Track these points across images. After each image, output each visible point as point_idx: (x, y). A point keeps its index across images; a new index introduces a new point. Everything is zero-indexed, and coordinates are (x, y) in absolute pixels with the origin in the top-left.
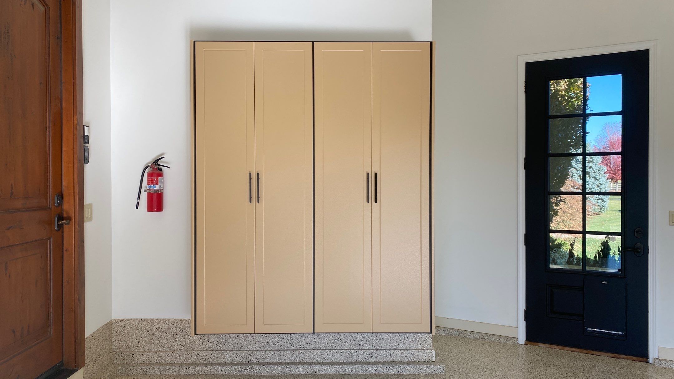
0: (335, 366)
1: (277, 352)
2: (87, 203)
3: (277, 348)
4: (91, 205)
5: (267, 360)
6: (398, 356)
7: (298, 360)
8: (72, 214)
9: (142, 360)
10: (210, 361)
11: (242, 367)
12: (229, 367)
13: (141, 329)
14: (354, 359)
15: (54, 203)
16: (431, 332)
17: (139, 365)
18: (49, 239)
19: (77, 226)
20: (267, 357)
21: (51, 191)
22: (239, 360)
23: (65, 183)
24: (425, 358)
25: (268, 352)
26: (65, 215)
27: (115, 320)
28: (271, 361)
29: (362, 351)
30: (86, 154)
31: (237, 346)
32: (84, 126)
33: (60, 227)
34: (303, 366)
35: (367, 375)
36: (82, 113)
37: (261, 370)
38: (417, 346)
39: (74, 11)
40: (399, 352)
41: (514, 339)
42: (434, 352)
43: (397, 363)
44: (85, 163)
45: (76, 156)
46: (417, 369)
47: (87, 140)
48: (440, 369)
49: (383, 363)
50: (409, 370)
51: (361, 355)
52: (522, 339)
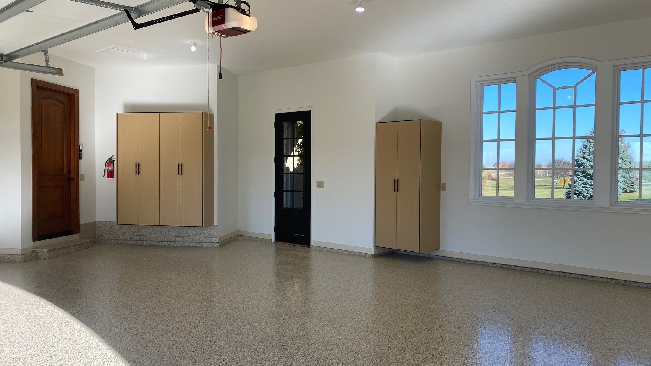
0: (177, 243)
1: (156, 237)
2: (81, 174)
4: (83, 175)
6: (203, 240)
8: (74, 177)
10: (131, 239)
11: (141, 241)
12: (137, 241)
15: (67, 173)
16: (202, 226)
18: (65, 186)
19: (76, 182)
21: (66, 169)
22: (141, 239)
23: (71, 166)
24: (214, 241)
26: (72, 178)
27: (97, 222)
28: (154, 240)
30: (81, 156)
32: (79, 145)
33: (70, 182)
34: (165, 242)
35: (188, 247)
36: (78, 141)
37: (148, 243)
38: (211, 236)
39: (75, 104)
40: (203, 238)
41: (270, 240)
42: (217, 239)
43: (202, 243)
44: (80, 159)
45: (75, 157)
46: (208, 245)
47: (81, 150)
48: (218, 245)
49: (196, 242)
50: (205, 245)
51: (188, 239)
52: (273, 240)
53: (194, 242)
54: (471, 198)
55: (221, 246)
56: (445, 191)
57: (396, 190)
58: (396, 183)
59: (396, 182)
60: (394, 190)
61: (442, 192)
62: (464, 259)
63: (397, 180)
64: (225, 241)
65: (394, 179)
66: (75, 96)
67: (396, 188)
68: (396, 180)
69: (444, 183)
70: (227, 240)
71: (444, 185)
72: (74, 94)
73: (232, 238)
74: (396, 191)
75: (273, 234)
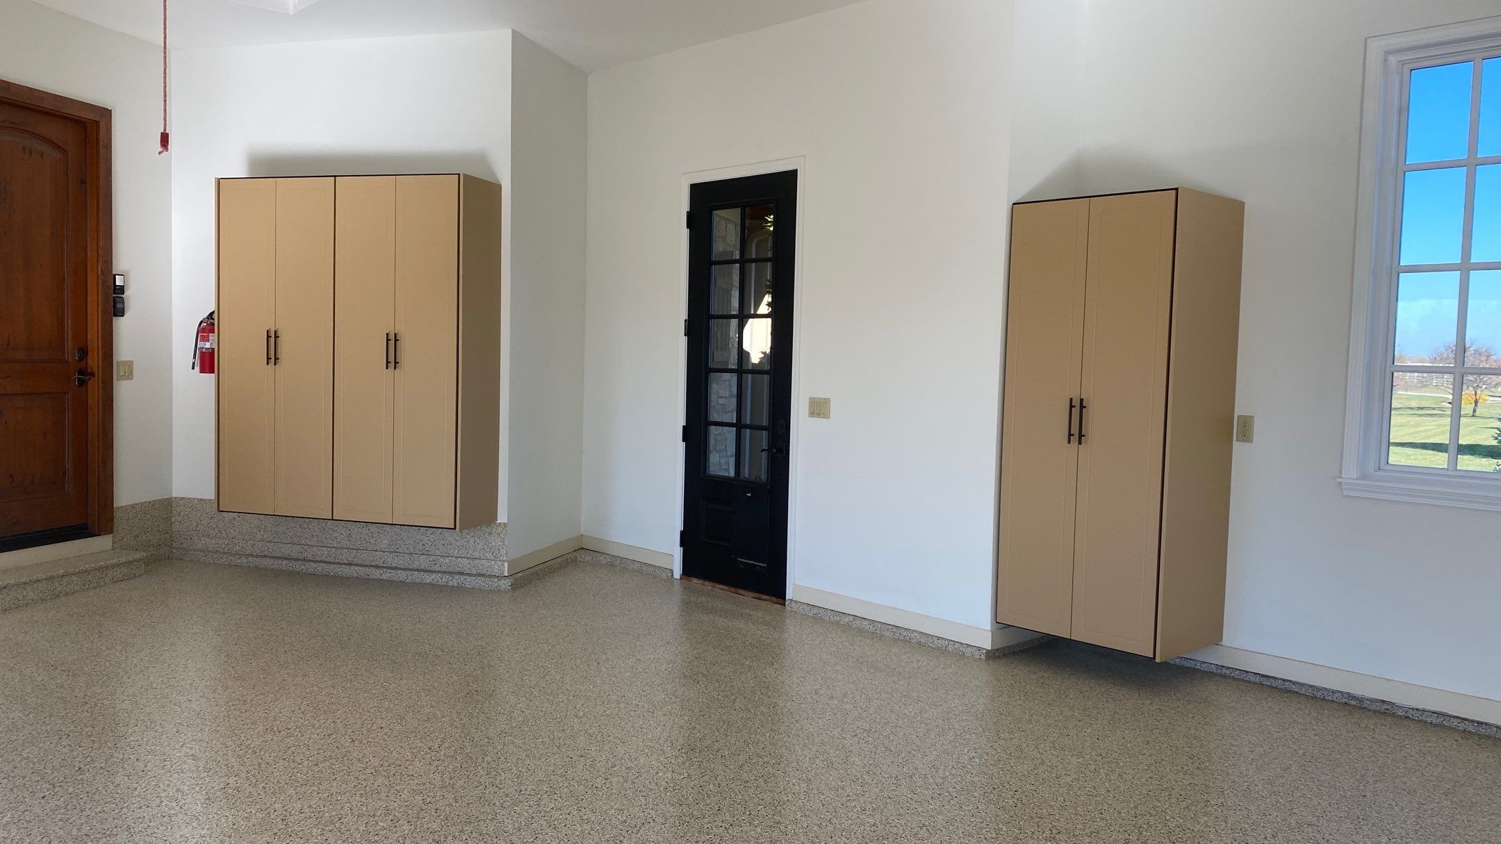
0: (389, 571)
1: (333, 550)
2: (118, 360)
3: (335, 545)
4: (130, 364)
5: (324, 558)
6: (465, 565)
7: (357, 561)
8: (96, 370)
9: (200, 546)
10: (266, 553)
11: (293, 562)
12: (280, 561)
13: (200, 510)
14: (416, 565)
15: (74, 356)
16: (455, 528)
17: (195, 550)
18: (69, 393)
19: (100, 383)
20: (323, 553)
21: (69, 343)
22: (295, 555)
23: (89, 337)
24: (496, 572)
25: (324, 549)
26: (89, 370)
27: (175, 499)
28: (327, 560)
29: (425, 557)
30: (119, 306)
31: (294, 539)
32: (115, 275)
33: (82, 383)
34: (357, 568)
35: (422, 585)
36: (108, 262)
37: (311, 567)
38: (489, 556)
39: (98, 152)
40: (466, 561)
41: (668, 571)
42: (506, 564)
43: (462, 574)
44: (115, 315)
45: (100, 308)
46: (479, 582)
47: (121, 290)
48: (505, 584)
49: (444, 572)
50: (469, 582)
51: (423, 562)
52: (678, 572)
53: (439, 572)
54: (1350, 472)
55: (514, 587)
56: (1250, 444)
57: (1077, 434)
58: (1076, 411)
59: (1078, 409)
60: (1070, 435)
61: (1238, 447)
62: (1311, 686)
63: (1082, 400)
64: (531, 571)
65: (1071, 399)
66: (98, 127)
67: (1075, 430)
68: (1076, 403)
69: (1245, 417)
70: (537, 568)
71: (1247, 424)
72: (97, 123)
73: (559, 560)
74: (1075, 439)
75: (677, 553)
